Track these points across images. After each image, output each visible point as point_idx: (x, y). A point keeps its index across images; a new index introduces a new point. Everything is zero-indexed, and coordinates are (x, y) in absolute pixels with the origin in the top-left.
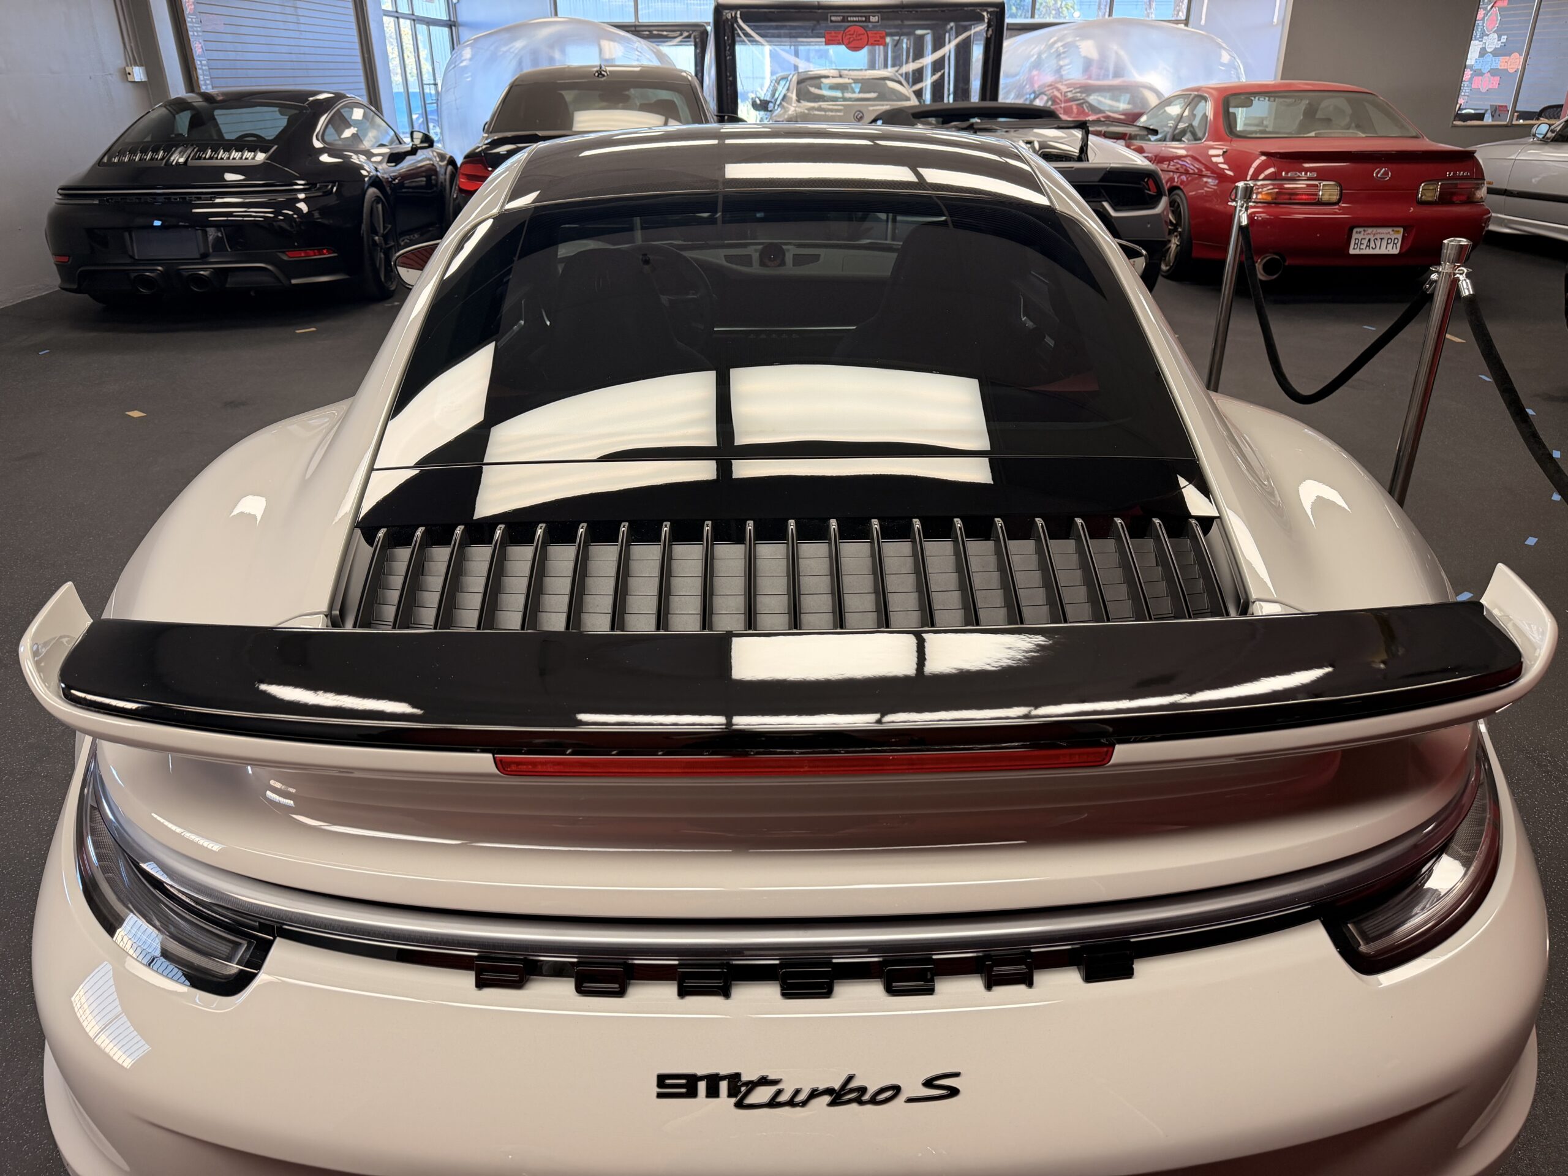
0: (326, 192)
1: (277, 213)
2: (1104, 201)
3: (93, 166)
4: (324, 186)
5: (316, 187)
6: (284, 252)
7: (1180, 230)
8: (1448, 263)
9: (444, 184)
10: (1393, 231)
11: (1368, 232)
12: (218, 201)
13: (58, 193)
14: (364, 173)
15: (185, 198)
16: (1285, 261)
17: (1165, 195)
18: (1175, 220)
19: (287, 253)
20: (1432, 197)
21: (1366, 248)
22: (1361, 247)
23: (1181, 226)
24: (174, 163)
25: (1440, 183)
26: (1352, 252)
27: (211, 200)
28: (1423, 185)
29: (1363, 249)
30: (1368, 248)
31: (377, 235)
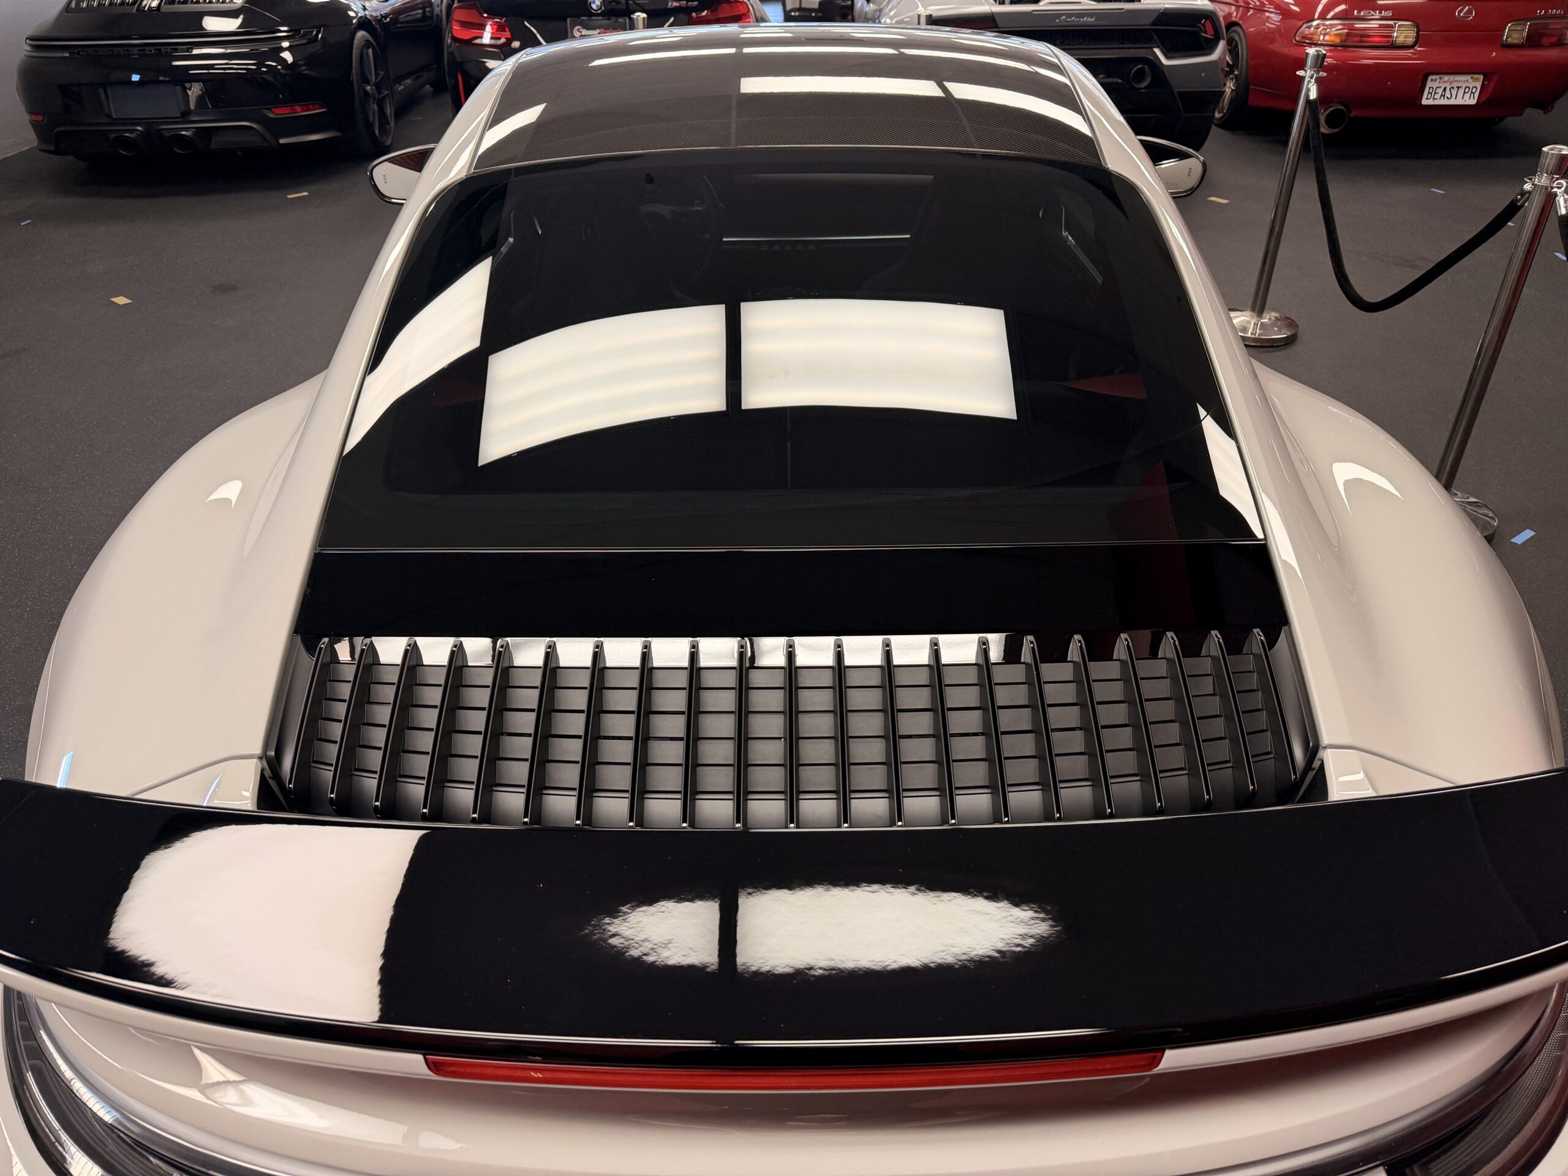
0: (311, 39)
1: (260, 65)
2: (1155, 47)
3: (61, 13)
4: (308, 32)
5: (299, 33)
6: (269, 109)
7: (1236, 73)
8: (1545, 175)
9: (440, 15)
10: (1472, 78)
11: (1444, 80)
12: (196, 52)
13: (26, 43)
14: (352, 14)
15: (160, 50)
16: (1350, 111)
17: (1223, 39)
18: (1232, 61)
19: (272, 109)
20: (1518, 38)
21: (1440, 98)
22: (1435, 97)
23: (1237, 68)
24: (146, 9)
25: (1528, 23)
26: (1424, 102)
27: (188, 52)
28: (1509, 25)
29: (1437, 99)
30: (1442, 97)
31: (369, 84)
